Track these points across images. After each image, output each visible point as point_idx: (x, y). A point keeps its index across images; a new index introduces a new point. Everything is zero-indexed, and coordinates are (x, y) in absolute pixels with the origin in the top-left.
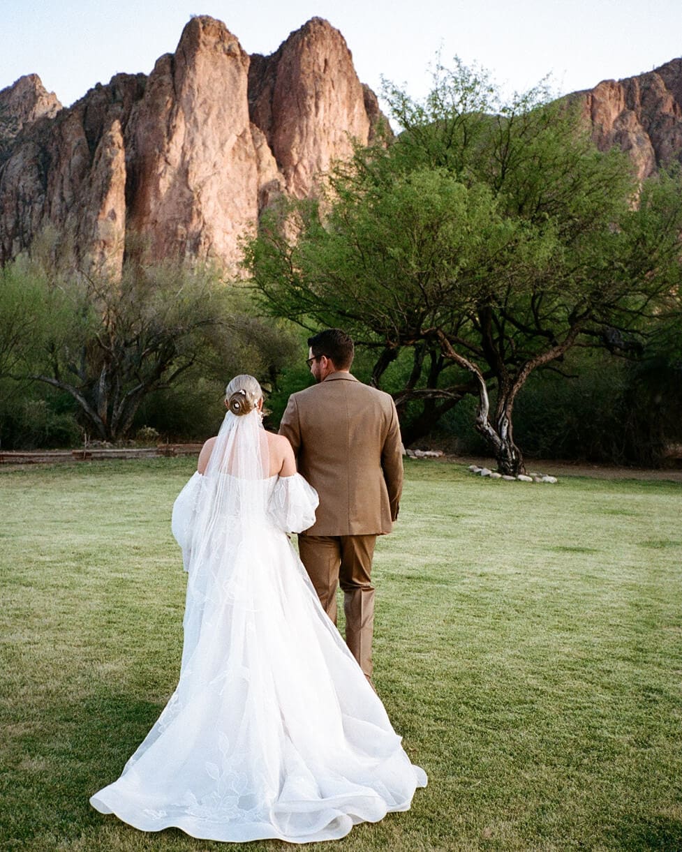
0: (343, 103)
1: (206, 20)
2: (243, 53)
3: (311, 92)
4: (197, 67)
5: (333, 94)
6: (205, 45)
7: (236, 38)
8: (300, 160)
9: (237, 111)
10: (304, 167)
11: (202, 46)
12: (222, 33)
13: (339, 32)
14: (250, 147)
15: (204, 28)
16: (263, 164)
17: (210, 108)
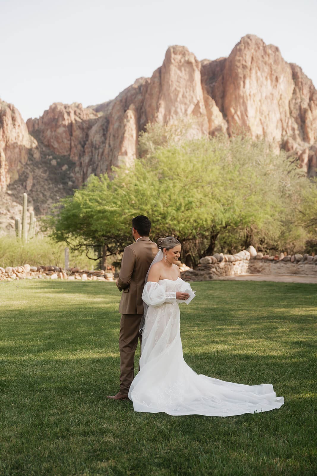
0: (266, 78)
1: (174, 48)
2: (196, 61)
3: (241, 75)
4: (171, 72)
5: (259, 74)
6: (174, 60)
7: (193, 54)
8: (236, 112)
9: (193, 91)
10: (238, 116)
11: (173, 61)
12: (184, 52)
13: (262, 40)
14: (203, 109)
15: (174, 52)
16: (213, 117)
17: (179, 92)
